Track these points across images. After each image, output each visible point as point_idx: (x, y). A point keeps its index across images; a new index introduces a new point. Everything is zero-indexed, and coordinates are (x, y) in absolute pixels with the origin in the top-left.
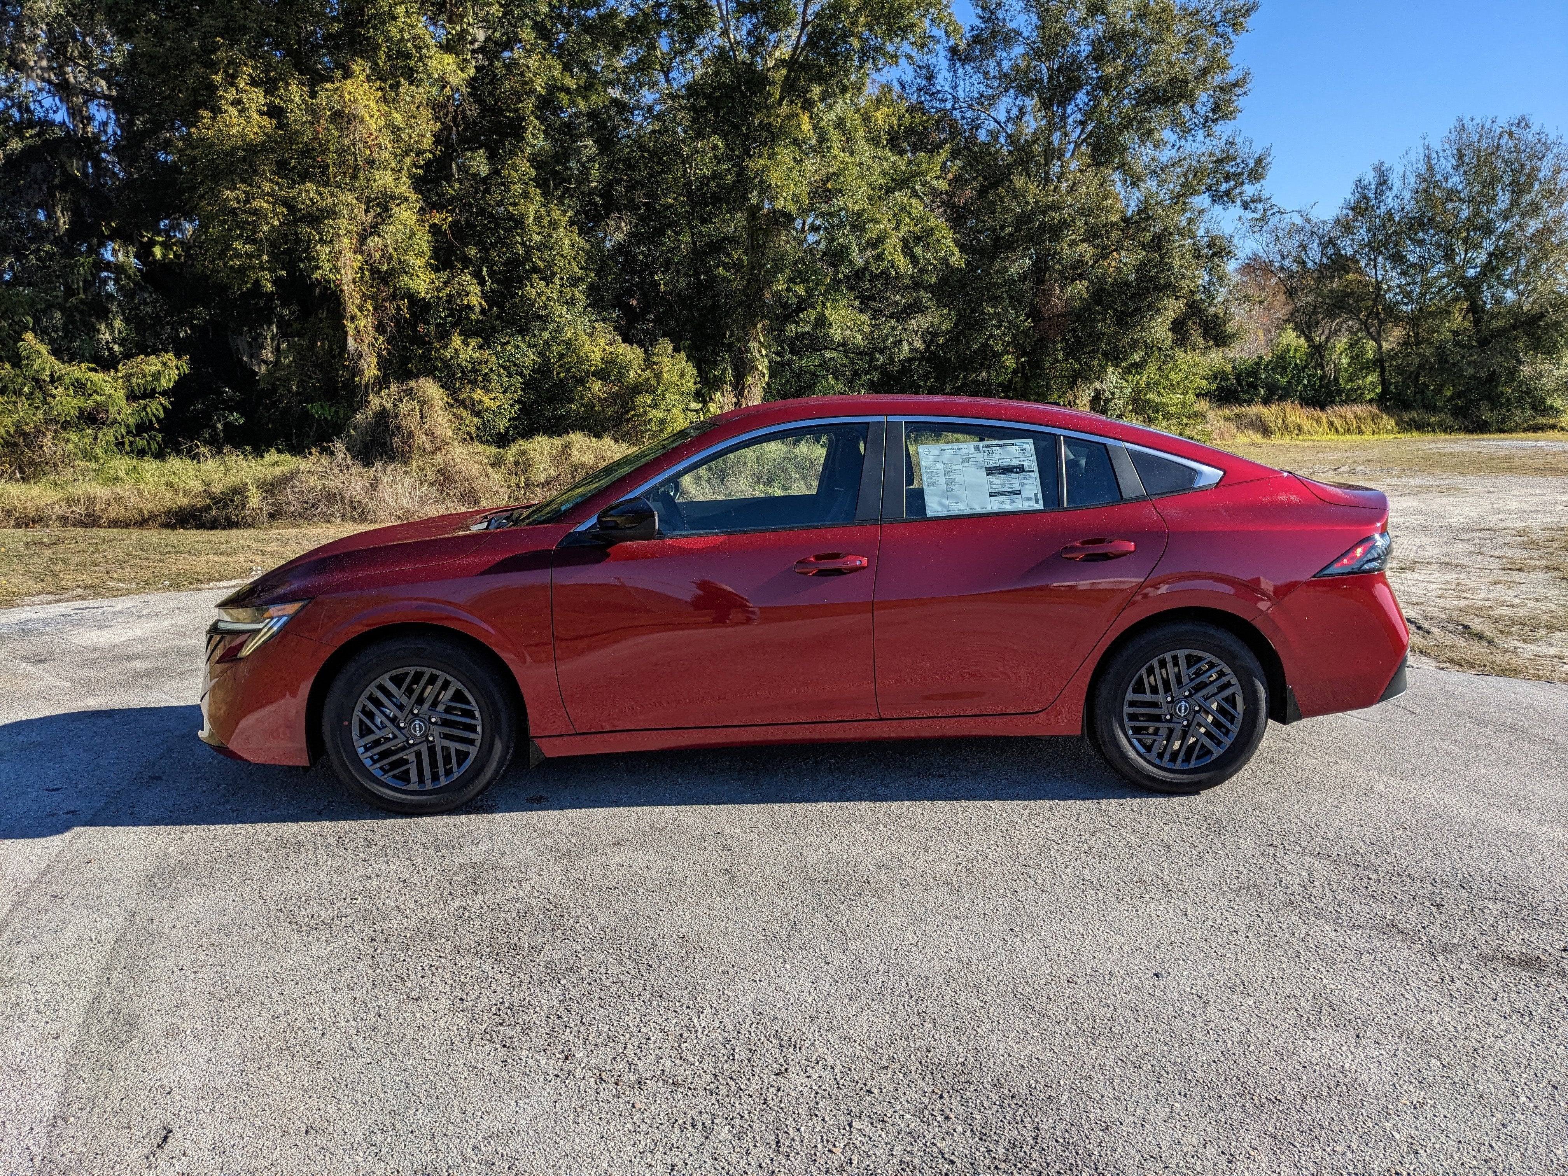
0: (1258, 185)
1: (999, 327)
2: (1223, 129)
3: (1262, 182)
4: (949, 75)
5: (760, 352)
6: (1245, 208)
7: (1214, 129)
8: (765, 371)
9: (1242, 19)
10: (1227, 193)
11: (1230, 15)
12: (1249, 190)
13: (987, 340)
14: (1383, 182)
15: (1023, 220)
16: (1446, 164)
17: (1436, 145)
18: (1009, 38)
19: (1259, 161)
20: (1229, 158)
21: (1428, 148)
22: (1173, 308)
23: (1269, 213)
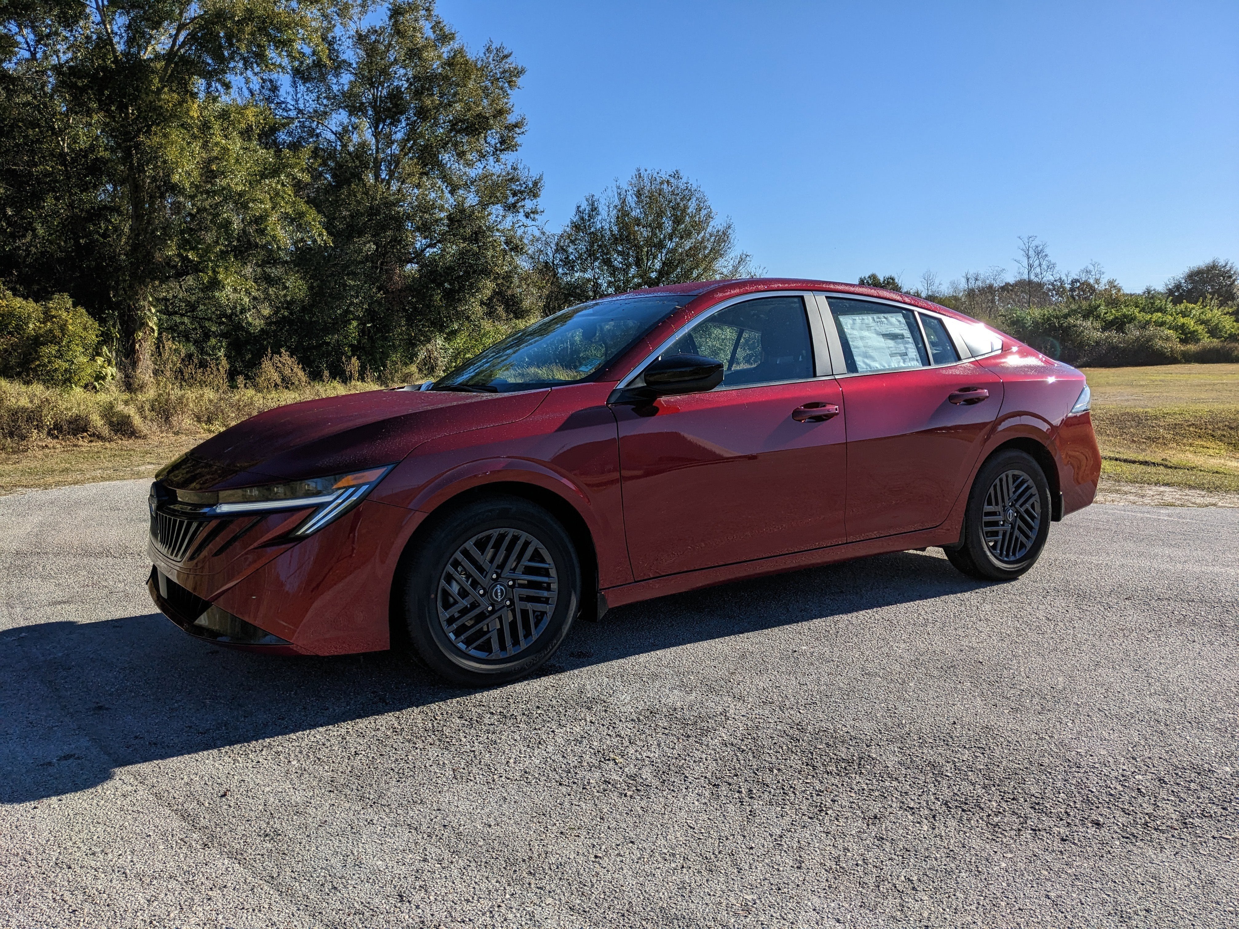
0: (535, 201)
1: (357, 297)
2: (508, 158)
3: (538, 199)
4: (291, 90)
5: (150, 310)
6: (527, 217)
7: (501, 156)
8: (155, 328)
9: (514, 79)
10: (514, 205)
11: (507, 74)
12: (529, 204)
13: (349, 306)
14: (594, 209)
15: (373, 211)
16: (631, 200)
17: (625, 186)
18: (339, 66)
19: (535, 184)
20: (512, 180)
21: (618, 188)
22: (488, 287)
23: (517, 226)
